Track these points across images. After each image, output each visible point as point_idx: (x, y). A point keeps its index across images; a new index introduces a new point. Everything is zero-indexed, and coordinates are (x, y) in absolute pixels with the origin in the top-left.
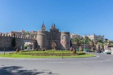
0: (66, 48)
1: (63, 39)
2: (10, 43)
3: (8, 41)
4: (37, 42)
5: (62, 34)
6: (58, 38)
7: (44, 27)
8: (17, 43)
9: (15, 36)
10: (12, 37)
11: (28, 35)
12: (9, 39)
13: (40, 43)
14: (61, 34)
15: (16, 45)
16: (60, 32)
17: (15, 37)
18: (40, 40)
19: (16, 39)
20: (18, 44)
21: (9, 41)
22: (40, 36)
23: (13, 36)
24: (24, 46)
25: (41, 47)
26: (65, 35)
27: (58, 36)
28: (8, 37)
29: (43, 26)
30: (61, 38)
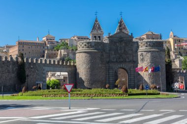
0: (153, 83)
1: (143, 60)
2: (13, 75)
3: (9, 72)
4: (76, 69)
5: (142, 48)
6: (131, 58)
7: (99, 28)
8: (28, 76)
9: (23, 58)
10: (17, 62)
11: (63, 51)
12: (11, 66)
13: (83, 72)
14: (138, 47)
15: (27, 80)
16: (137, 43)
17: (24, 61)
18: (84, 66)
19: (27, 66)
20: (31, 76)
21: (11, 70)
22: (84, 55)
23: (20, 59)
24: (45, 81)
25: (85, 84)
26: (148, 49)
27: (130, 52)
28: (8, 62)
29: (96, 27)
30: (140, 58)
